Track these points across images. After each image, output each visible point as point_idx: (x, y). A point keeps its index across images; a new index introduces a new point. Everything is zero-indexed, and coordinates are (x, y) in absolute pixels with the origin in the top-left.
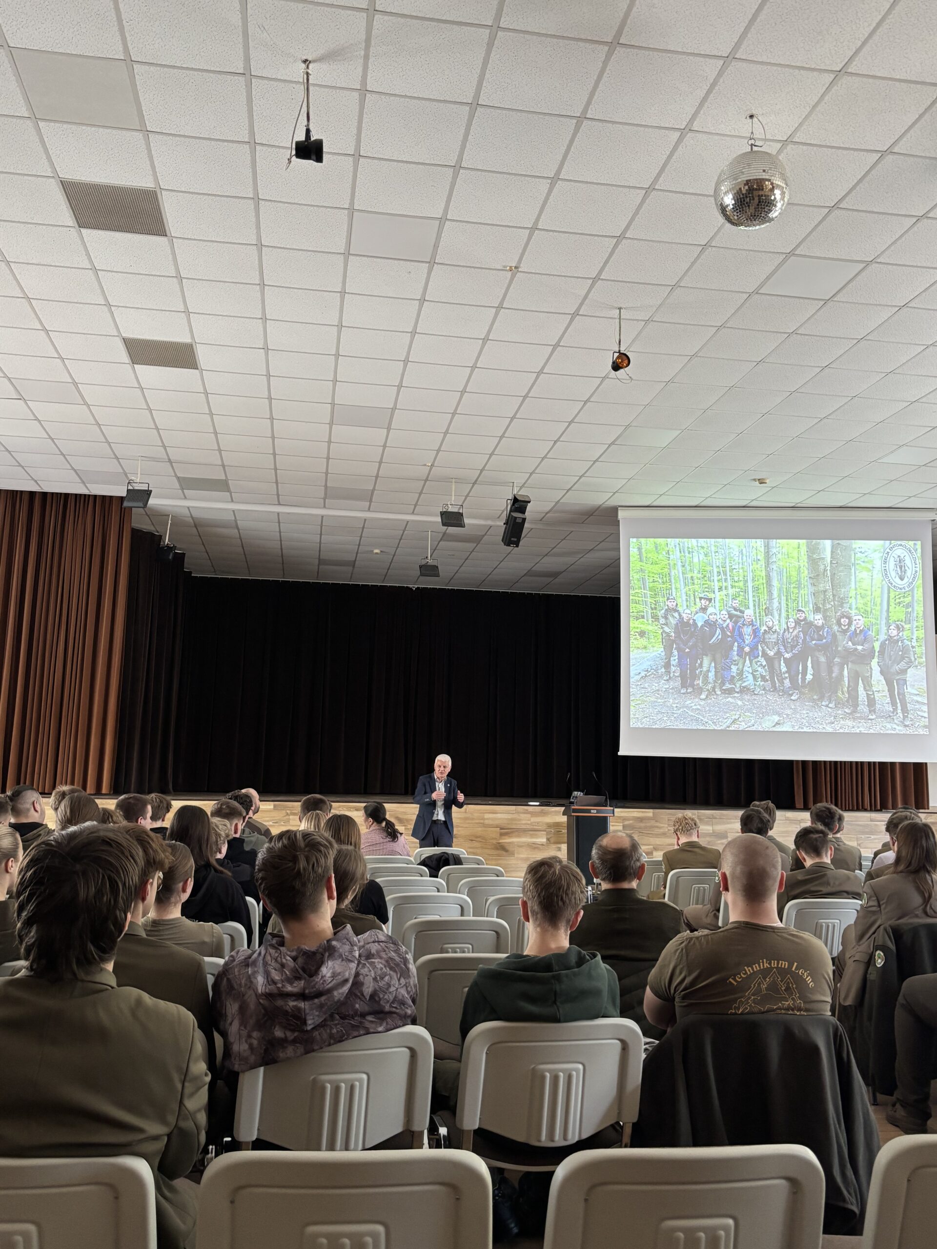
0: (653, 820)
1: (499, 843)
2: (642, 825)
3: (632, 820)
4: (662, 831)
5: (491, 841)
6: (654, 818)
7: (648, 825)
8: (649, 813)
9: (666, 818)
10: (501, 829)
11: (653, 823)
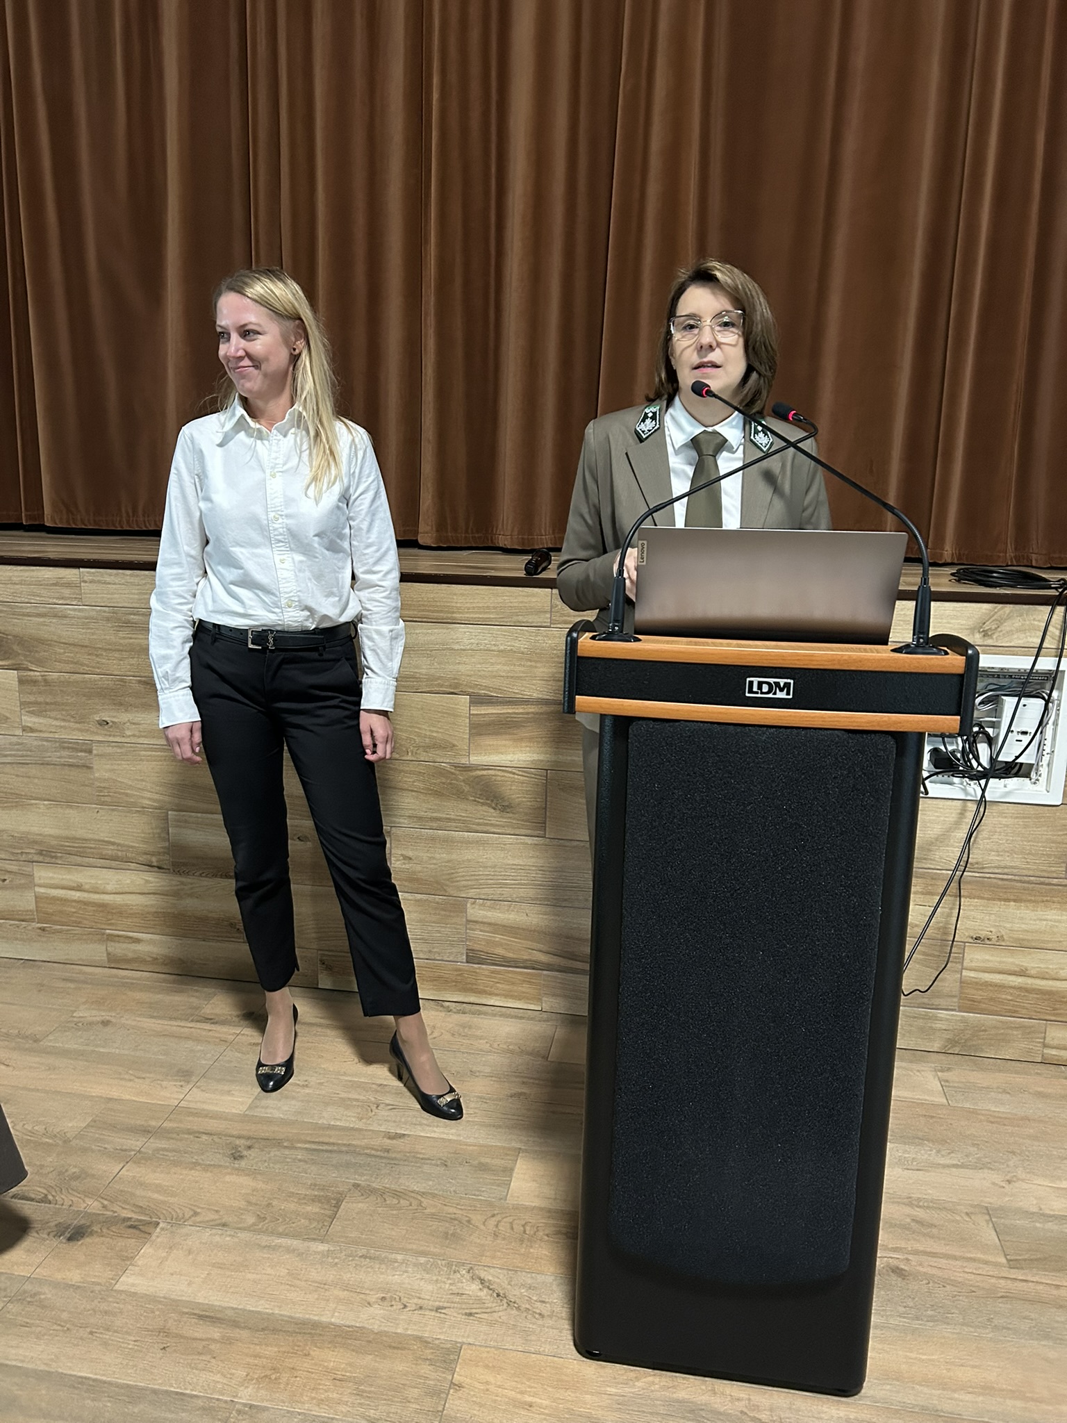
1: (467, 768)
10: (477, 700)
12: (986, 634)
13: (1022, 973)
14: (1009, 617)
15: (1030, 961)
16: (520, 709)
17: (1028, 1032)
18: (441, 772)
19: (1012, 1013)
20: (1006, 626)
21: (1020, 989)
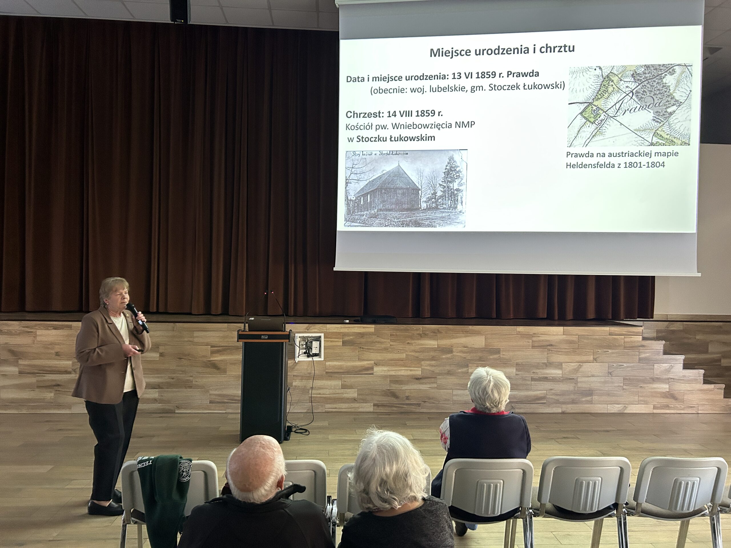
0: (375, 335)
1: (209, 361)
2: (363, 340)
3: (352, 336)
4: (383, 346)
5: (200, 359)
6: (376, 333)
7: (369, 340)
8: (370, 328)
9: (389, 332)
10: (212, 347)
11: (374, 338)
12: (308, 330)
13: (320, 394)
14: (311, 327)
15: (321, 391)
16: (221, 348)
17: (322, 406)
18: (204, 362)
19: (319, 402)
20: (311, 328)
21: (320, 397)
